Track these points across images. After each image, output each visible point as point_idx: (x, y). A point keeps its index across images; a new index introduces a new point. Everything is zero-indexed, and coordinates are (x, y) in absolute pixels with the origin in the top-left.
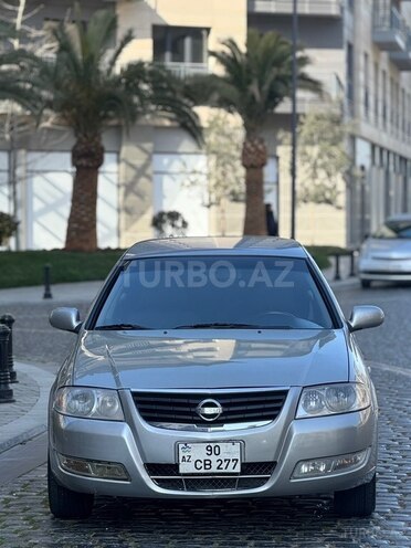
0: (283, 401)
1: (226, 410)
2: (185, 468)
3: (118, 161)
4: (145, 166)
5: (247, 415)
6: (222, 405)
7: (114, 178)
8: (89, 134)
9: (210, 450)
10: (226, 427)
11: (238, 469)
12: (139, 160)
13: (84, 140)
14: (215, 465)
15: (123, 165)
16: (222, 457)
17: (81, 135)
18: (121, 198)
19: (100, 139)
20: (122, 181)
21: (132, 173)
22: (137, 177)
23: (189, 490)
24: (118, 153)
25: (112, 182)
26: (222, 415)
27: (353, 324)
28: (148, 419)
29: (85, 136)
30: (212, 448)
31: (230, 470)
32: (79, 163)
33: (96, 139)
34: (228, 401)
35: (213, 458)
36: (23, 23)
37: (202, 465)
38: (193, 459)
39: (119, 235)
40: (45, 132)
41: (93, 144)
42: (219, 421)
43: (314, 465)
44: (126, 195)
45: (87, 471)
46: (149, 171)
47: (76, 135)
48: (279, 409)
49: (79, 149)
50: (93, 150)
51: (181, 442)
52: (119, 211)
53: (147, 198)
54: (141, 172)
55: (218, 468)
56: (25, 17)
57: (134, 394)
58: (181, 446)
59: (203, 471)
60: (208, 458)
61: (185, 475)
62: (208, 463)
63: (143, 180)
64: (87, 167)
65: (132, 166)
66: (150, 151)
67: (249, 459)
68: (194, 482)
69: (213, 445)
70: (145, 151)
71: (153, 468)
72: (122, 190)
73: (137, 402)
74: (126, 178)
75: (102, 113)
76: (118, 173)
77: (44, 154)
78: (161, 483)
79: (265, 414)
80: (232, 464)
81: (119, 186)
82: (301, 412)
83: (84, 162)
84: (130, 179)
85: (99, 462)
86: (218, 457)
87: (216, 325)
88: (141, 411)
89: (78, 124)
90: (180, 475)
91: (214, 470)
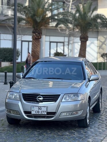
0: (59, 97)
1: (44, 99)
2: (33, 113)
3: (98, 40)
4: (105, 42)
5: (49, 100)
6: (43, 97)
7: (96, 44)
8: (84, 33)
9: (39, 108)
10: (44, 103)
11: (46, 114)
12: (103, 40)
13: (83, 34)
15: (99, 41)
16: (42, 110)
17: (82, 33)
18: (98, 50)
19: (87, 34)
20: (98, 45)
21: (101, 43)
22: (102, 44)
23: (34, 118)
24: (97, 38)
25: (96, 46)
26: (43, 100)
27: (90, 79)
28: (25, 100)
29: (83, 33)
30: (40, 108)
31: (44, 114)
32: (81, 40)
33: (86, 34)
34: (45, 96)
35: (40, 110)
36: (72, 4)
38: (35, 111)
39: (97, 59)
40: (77, 32)
41: (85, 35)
42: (42, 101)
43: (66, 113)
44: (99, 49)
45: (11, 112)
46: (106, 43)
47: (81, 33)
48: (57, 99)
49: (82, 36)
50: (85, 37)
51: (32, 106)
52: (97, 53)
53: (105, 50)
54: (103, 43)
56: (73, 3)
57: (23, 94)
58: (32, 107)
59: (37, 113)
60: (39, 110)
61: (33, 114)
62: (38, 112)
63: (104, 45)
64: (84, 41)
65: (101, 42)
66: (106, 38)
67: (49, 111)
68: (36, 116)
69: (40, 107)
70: (104, 38)
71: (26, 112)
72: (98, 48)
73: (23, 96)
74: (99, 44)
75: (88, 28)
76: (97, 43)
77: (76, 38)
78: (28, 116)
79: (54, 100)
80: (44, 112)
81: (97, 47)
82: (63, 100)
83: (83, 40)
84: (100, 45)
85: (13, 110)
86: (41, 110)
87: (53, 78)
89: (82, 30)
90: (32, 114)
91: (40, 113)
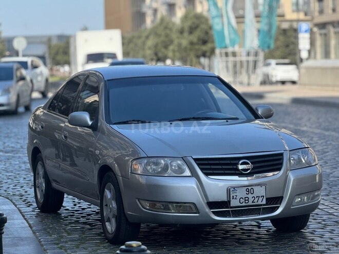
2: (234, 203)
9: (248, 191)
11: (264, 202)
14: (251, 200)
23: (233, 217)
30: (250, 190)
31: (260, 203)
35: (250, 196)
37: (244, 200)
38: (238, 198)
42: (251, 173)
45: (169, 209)
55: (253, 202)
58: (231, 189)
59: (244, 204)
60: (247, 196)
62: (246, 199)
69: (250, 188)
80: (260, 199)
86: (253, 195)
88: (202, 170)
90: (231, 208)
91: (250, 203)
